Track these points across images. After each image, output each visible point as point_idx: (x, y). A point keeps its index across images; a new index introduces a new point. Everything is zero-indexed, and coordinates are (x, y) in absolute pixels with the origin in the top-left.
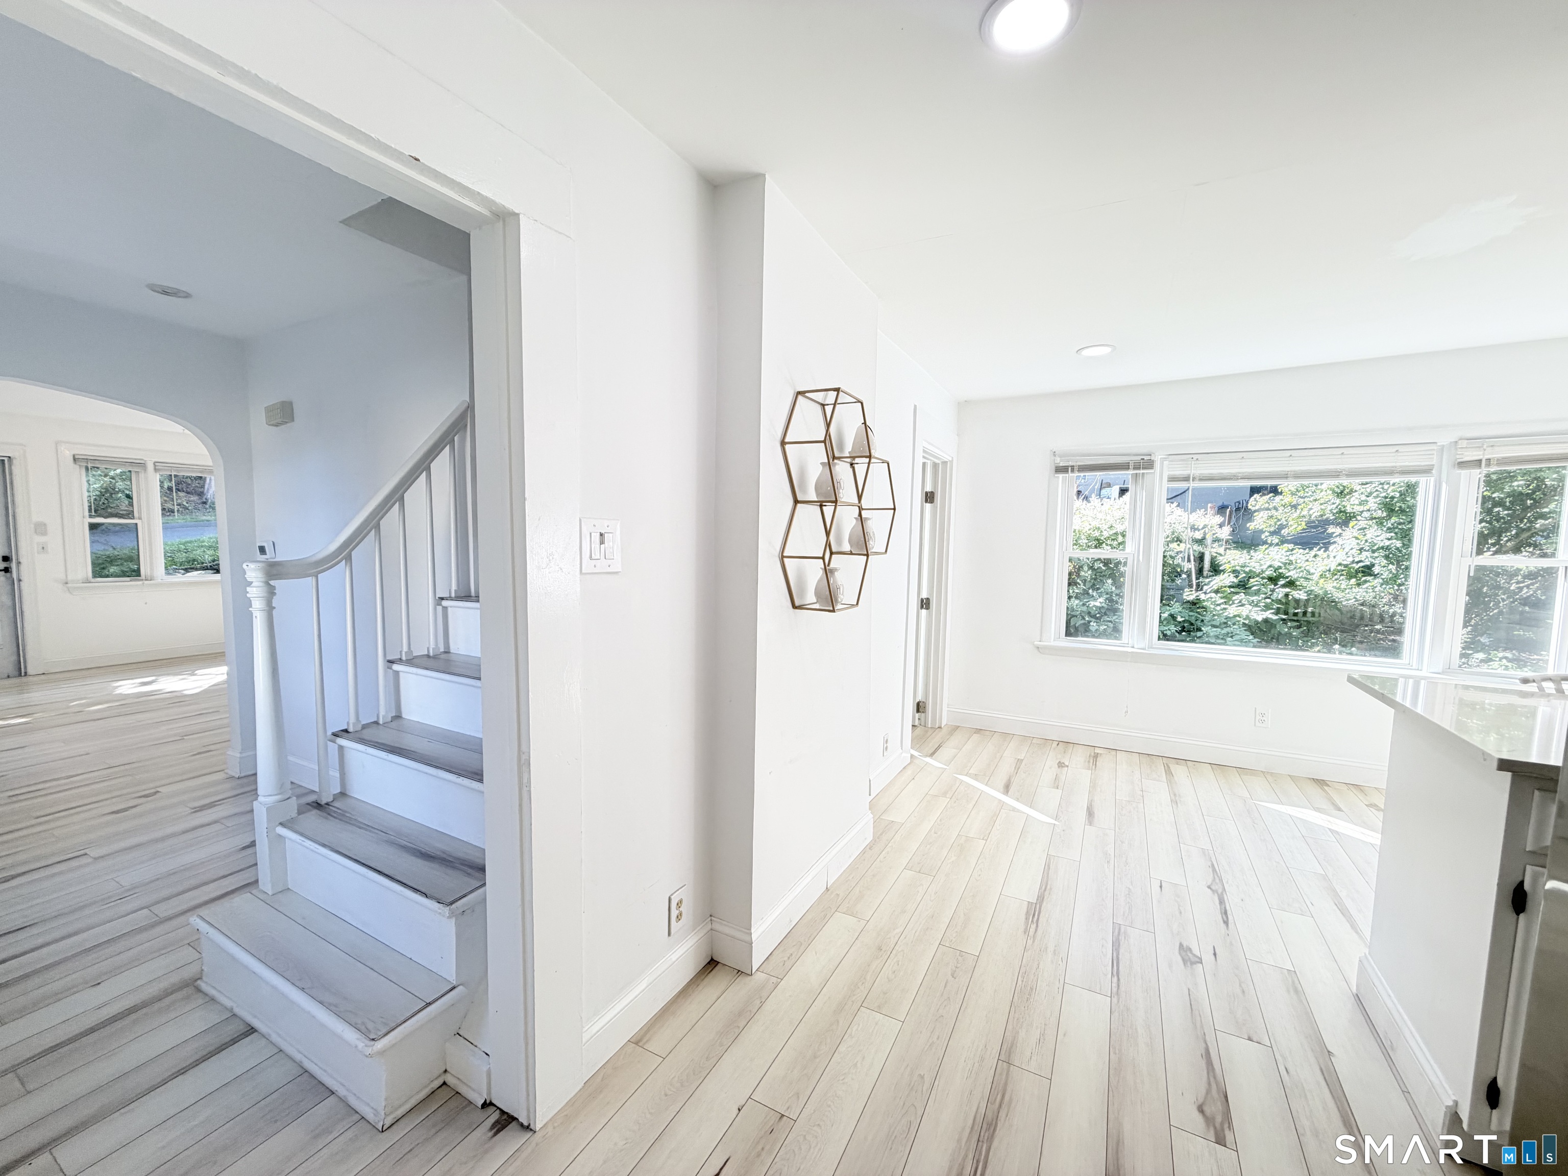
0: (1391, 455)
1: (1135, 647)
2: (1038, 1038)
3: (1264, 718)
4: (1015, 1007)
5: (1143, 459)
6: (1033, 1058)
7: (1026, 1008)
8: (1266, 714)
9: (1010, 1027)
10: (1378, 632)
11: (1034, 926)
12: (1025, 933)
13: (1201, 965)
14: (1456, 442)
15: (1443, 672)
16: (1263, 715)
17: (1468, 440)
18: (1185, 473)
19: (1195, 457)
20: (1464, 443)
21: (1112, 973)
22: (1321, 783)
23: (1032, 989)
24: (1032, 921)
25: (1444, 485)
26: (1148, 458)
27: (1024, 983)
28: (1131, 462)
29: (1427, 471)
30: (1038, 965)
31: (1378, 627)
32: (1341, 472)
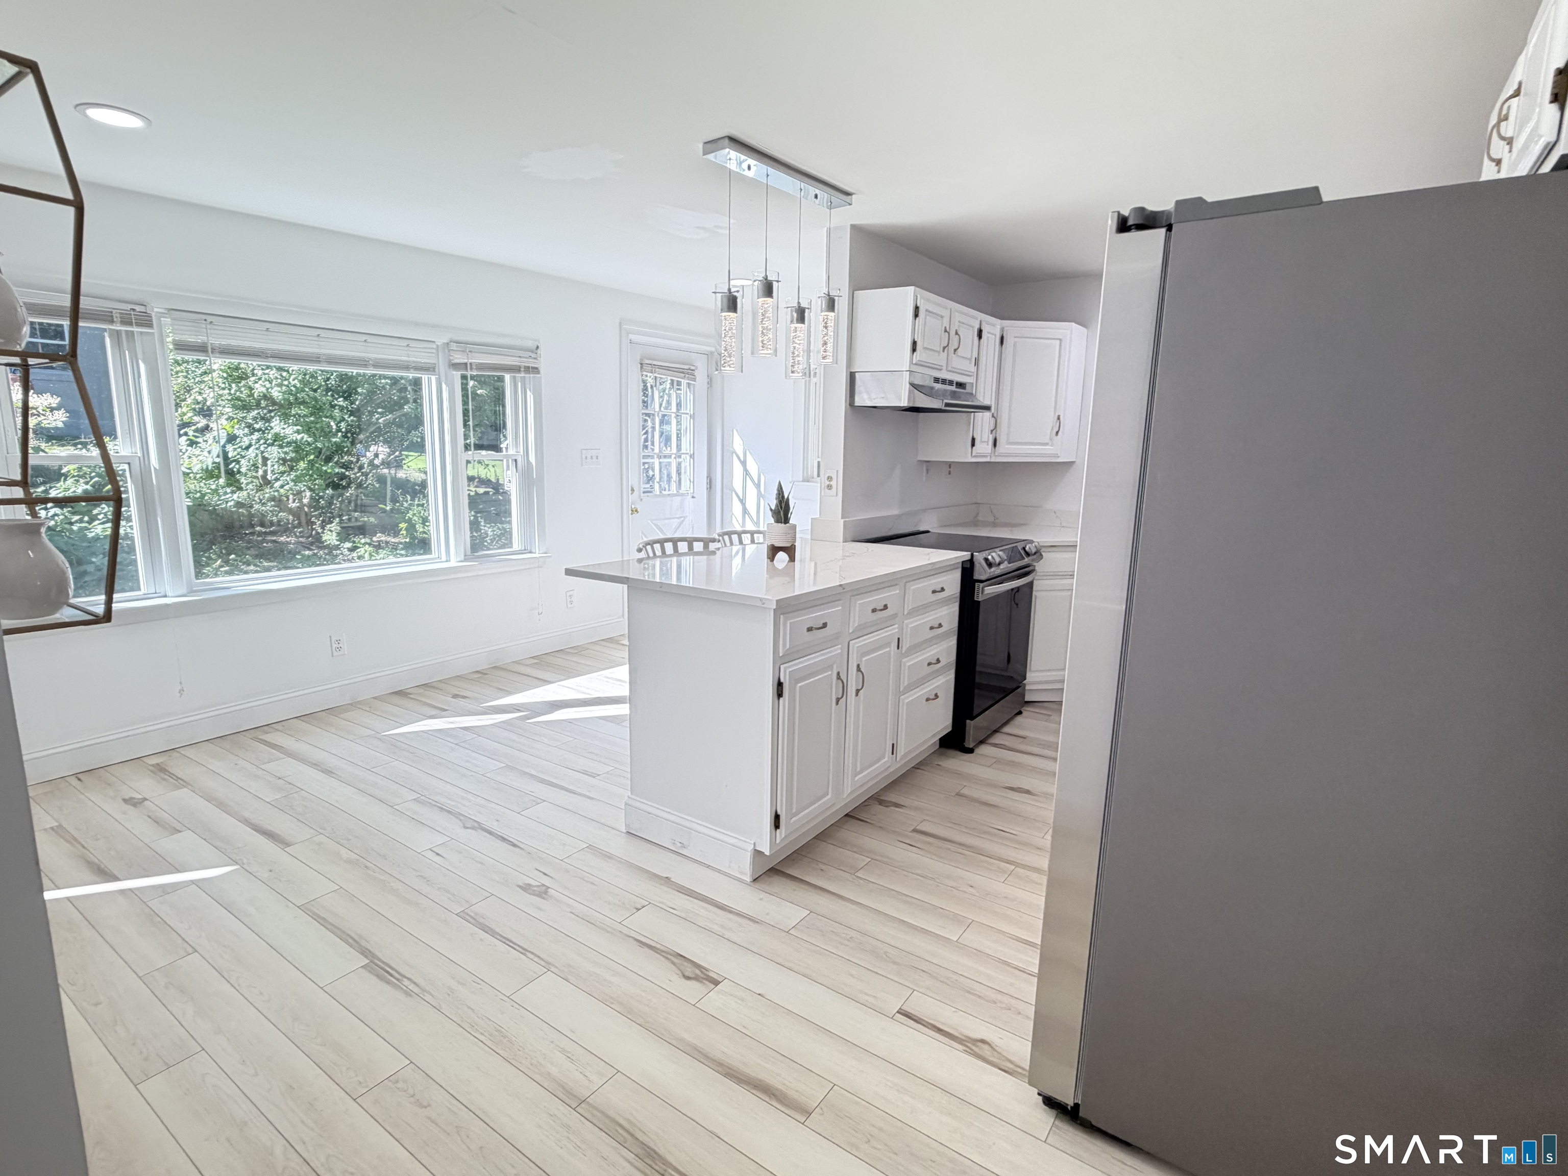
0: (401, 348)
1: (169, 593)
2: (565, 1057)
3: (340, 645)
4: (513, 1059)
5: (134, 310)
6: (587, 1074)
7: (521, 1049)
8: (342, 640)
9: (537, 1078)
10: (260, 534)
11: (406, 982)
12: (411, 996)
13: (550, 890)
14: (448, 343)
15: (465, 559)
16: (338, 641)
17: (457, 343)
18: (200, 339)
19: (210, 319)
20: (454, 346)
21: (522, 953)
22: (401, 693)
23: (498, 1031)
24: (398, 980)
25: (444, 386)
26: (142, 309)
27: (486, 1034)
28: (114, 311)
29: (430, 369)
30: (469, 1007)
31: (258, 528)
32: (368, 361)
